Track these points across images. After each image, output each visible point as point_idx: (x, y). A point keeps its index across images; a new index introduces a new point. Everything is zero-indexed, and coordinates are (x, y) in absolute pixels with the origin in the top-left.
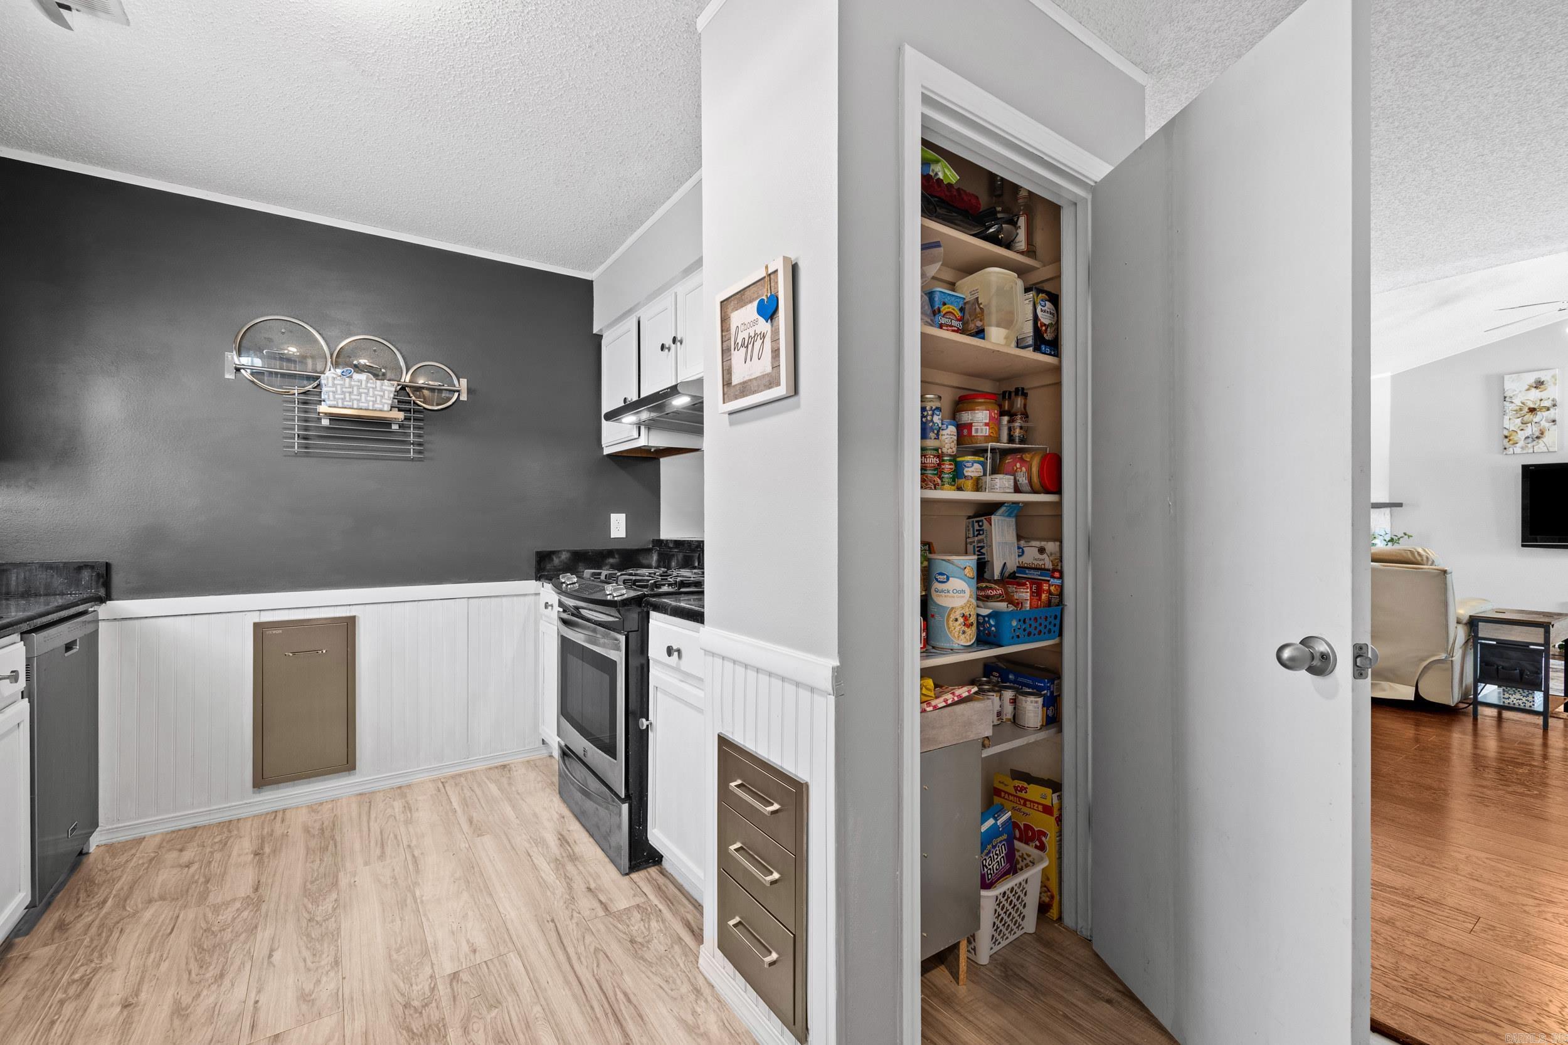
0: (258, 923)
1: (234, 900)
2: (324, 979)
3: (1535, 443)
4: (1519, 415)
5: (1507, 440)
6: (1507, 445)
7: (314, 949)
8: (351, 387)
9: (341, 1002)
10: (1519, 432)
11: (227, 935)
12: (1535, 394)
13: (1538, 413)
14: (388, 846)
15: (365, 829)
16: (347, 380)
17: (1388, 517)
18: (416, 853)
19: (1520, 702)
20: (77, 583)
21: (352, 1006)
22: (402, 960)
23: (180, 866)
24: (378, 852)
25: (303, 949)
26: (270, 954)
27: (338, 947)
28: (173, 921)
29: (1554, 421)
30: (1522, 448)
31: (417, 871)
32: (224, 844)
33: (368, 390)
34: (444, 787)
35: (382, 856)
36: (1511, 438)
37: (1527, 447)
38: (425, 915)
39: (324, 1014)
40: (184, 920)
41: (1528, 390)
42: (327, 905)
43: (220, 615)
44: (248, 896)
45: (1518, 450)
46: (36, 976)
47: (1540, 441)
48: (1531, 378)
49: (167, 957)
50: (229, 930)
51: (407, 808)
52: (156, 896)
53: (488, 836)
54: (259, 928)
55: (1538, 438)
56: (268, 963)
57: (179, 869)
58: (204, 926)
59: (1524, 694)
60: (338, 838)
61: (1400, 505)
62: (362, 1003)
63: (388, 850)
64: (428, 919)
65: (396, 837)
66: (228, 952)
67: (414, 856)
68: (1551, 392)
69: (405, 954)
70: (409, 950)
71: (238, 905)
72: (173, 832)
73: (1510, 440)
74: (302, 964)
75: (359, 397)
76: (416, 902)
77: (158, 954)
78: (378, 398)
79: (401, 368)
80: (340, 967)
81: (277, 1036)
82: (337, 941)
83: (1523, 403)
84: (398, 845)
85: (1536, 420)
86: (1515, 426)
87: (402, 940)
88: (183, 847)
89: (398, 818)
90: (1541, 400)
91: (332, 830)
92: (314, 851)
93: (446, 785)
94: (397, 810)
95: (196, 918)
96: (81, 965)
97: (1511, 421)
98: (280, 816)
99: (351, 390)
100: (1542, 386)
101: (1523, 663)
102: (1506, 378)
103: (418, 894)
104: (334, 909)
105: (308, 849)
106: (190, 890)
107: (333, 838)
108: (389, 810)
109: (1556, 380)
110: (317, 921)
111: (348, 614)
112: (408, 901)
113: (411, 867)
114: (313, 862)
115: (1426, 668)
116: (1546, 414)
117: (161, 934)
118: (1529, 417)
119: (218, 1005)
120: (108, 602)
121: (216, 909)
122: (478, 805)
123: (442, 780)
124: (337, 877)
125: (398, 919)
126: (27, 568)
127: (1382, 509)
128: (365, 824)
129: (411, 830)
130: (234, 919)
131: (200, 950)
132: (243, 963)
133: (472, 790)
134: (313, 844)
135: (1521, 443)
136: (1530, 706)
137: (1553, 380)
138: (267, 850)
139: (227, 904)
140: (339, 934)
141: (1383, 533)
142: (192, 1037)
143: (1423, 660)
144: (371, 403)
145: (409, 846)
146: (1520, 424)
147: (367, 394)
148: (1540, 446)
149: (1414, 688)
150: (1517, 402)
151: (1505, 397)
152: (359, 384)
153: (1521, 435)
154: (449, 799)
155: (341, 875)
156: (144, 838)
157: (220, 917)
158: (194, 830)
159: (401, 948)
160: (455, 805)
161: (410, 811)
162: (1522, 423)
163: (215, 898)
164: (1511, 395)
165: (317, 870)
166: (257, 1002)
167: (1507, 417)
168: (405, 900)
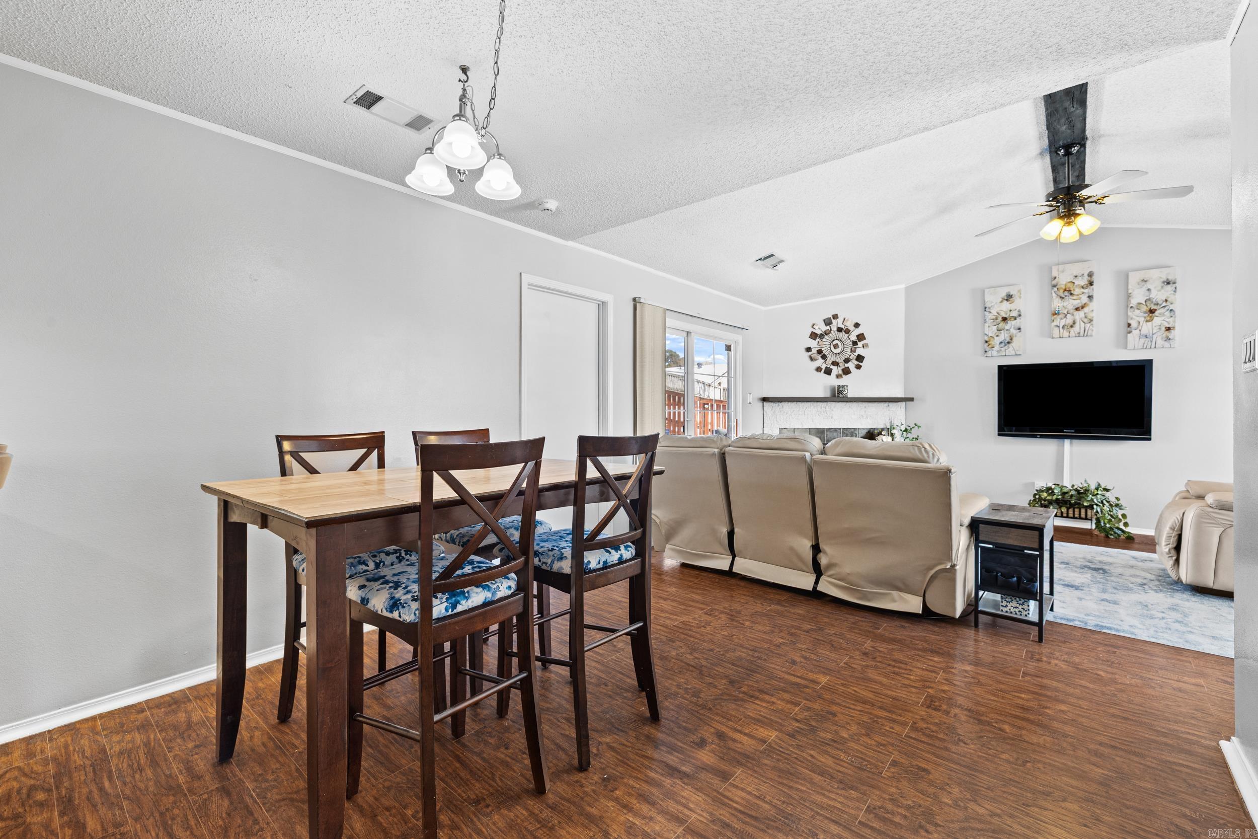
3: (1006, 347)
4: (995, 323)
5: (987, 344)
6: (987, 349)
10: (995, 337)
12: (1006, 306)
13: (1009, 322)
17: (903, 410)
19: (1017, 610)
29: (1019, 329)
30: (998, 351)
36: (990, 343)
37: (1001, 350)
41: (1001, 302)
45: (995, 353)
47: (1010, 345)
48: (1003, 293)
55: (1009, 343)
59: (1020, 602)
61: (912, 399)
68: (1017, 304)
73: (989, 344)
83: (998, 313)
85: (1007, 328)
86: (992, 333)
90: (1010, 311)
97: (990, 328)
100: (1011, 299)
101: (1020, 569)
102: (987, 291)
109: (1021, 294)
115: (933, 578)
116: (1014, 322)
118: (1002, 325)
127: (899, 403)
135: (997, 347)
136: (1026, 615)
137: (1019, 294)
141: (899, 424)
143: (930, 568)
146: (996, 331)
148: (1010, 350)
149: (922, 598)
150: (994, 312)
151: (986, 308)
153: (997, 341)
162: (998, 330)
164: (990, 306)
167: (987, 325)
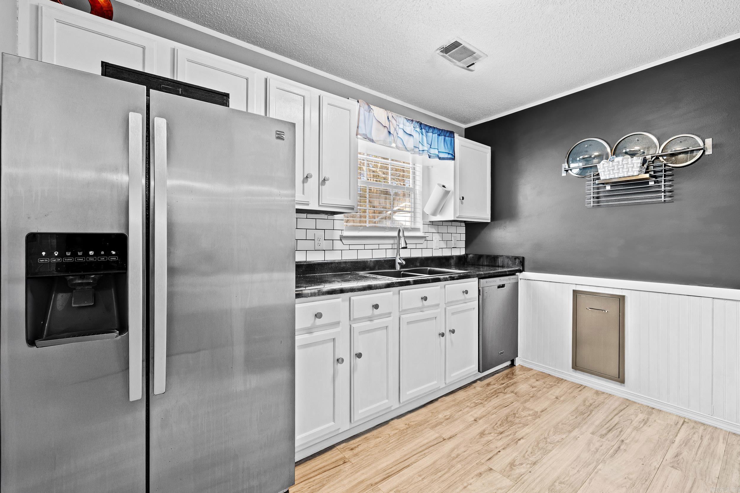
0: (529, 424)
1: (532, 410)
2: (524, 465)
7: (534, 451)
8: (613, 166)
9: (519, 480)
11: (517, 421)
14: (612, 433)
15: (610, 417)
16: (611, 163)
18: (622, 447)
20: (514, 264)
21: (520, 485)
22: (557, 489)
23: (531, 386)
24: (604, 432)
25: (531, 447)
26: (520, 439)
27: (542, 458)
28: (510, 403)
31: (612, 456)
32: (551, 386)
33: (623, 166)
34: (683, 424)
35: (602, 436)
38: (591, 480)
39: (510, 477)
40: (513, 405)
42: (557, 438)
43: (559, 283)
44: (537, 412)
46: (471, 394)
49: (497, 414)
50: (520, 419)
51: (645, 422)
52: (515, 391)
53: (680, 472)
54: (528, 426)
56: (516, 442)
57: (530, 386)
58: (515, 412)
60: (593, 413)
62: (524, 488)
63: (610, 435)
64: (590, 483)
65: (621, 432)
66: (511, 427)
67: (619, 447)
69: (561, 487)
70: (565, 488)
71: (531, 412)
72: (542, 372)
74: (524, 452)
75: (618, 171)
76: (594, 470)
77: (496, 411)
78: (630, 169)
79: (656, 146)
80: (534, 466)
81: (491, 469)
82: (544, 455)
84: (617, 436)
87: (567, 480)
88: (539, 380)
89: (633, 423)
91: (595, 408)
92: (577, 411)
93: (685, 424)
94: (637, 419)
95: (516, 407)
96: (480, 399)
98: (582, 387)
99: (613, 168)
103: (599, 467)
104: (558, 442)
105: (577, 408)
106: (525, 396)
107: (591, 411)
108: (633, 416)
110: (547, 441)
111: (621, 294)
112: (591, 466)
113: (612, 451)
114: (572, 416)
117: (503, 405)
119: (491, 442)
120: (523, 272)
121: (524, 409)
122: (694, 450)
123: (686, 420)
124: (575, 429)
125: (577, 469)
126: (503, 257)
128: (613, 415)
129: (633, 434)
130: (525, 416)
131: (506, 419)
132: (510, 434)
133: (701, 439)
134: (582, 408)
138: (562, 399)
139: (529, 409)
140: (548, 453)
142: (476, 445)
144: (626, 173)
145: (623, 441)
147: (623, 168)
152: (618, 163)
154: (678, 433)
155: (577, 430)
156: (532, 369)
157: (522, 413)
158: (548, 375)
159: (563, 483)
160: (678, 440)
161: (645, 424)
163: (528, 405)
165: (570, 421)
166: (499, 452)
168: (590, 464)
